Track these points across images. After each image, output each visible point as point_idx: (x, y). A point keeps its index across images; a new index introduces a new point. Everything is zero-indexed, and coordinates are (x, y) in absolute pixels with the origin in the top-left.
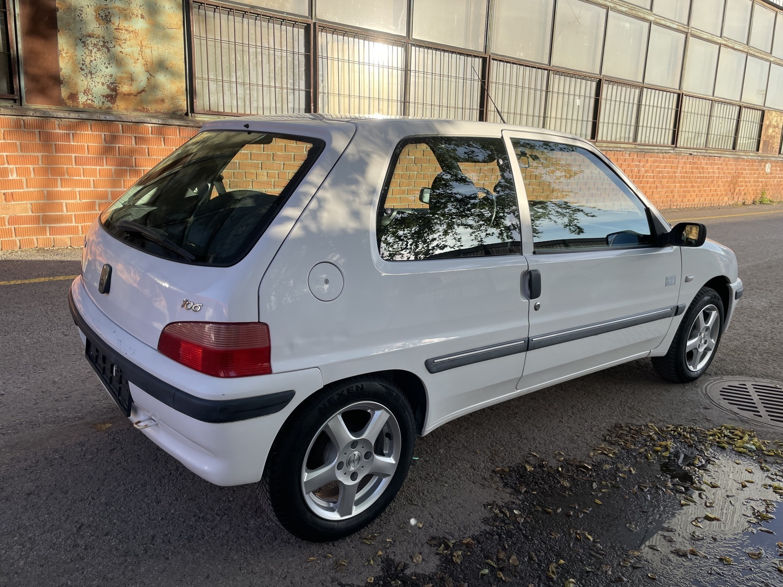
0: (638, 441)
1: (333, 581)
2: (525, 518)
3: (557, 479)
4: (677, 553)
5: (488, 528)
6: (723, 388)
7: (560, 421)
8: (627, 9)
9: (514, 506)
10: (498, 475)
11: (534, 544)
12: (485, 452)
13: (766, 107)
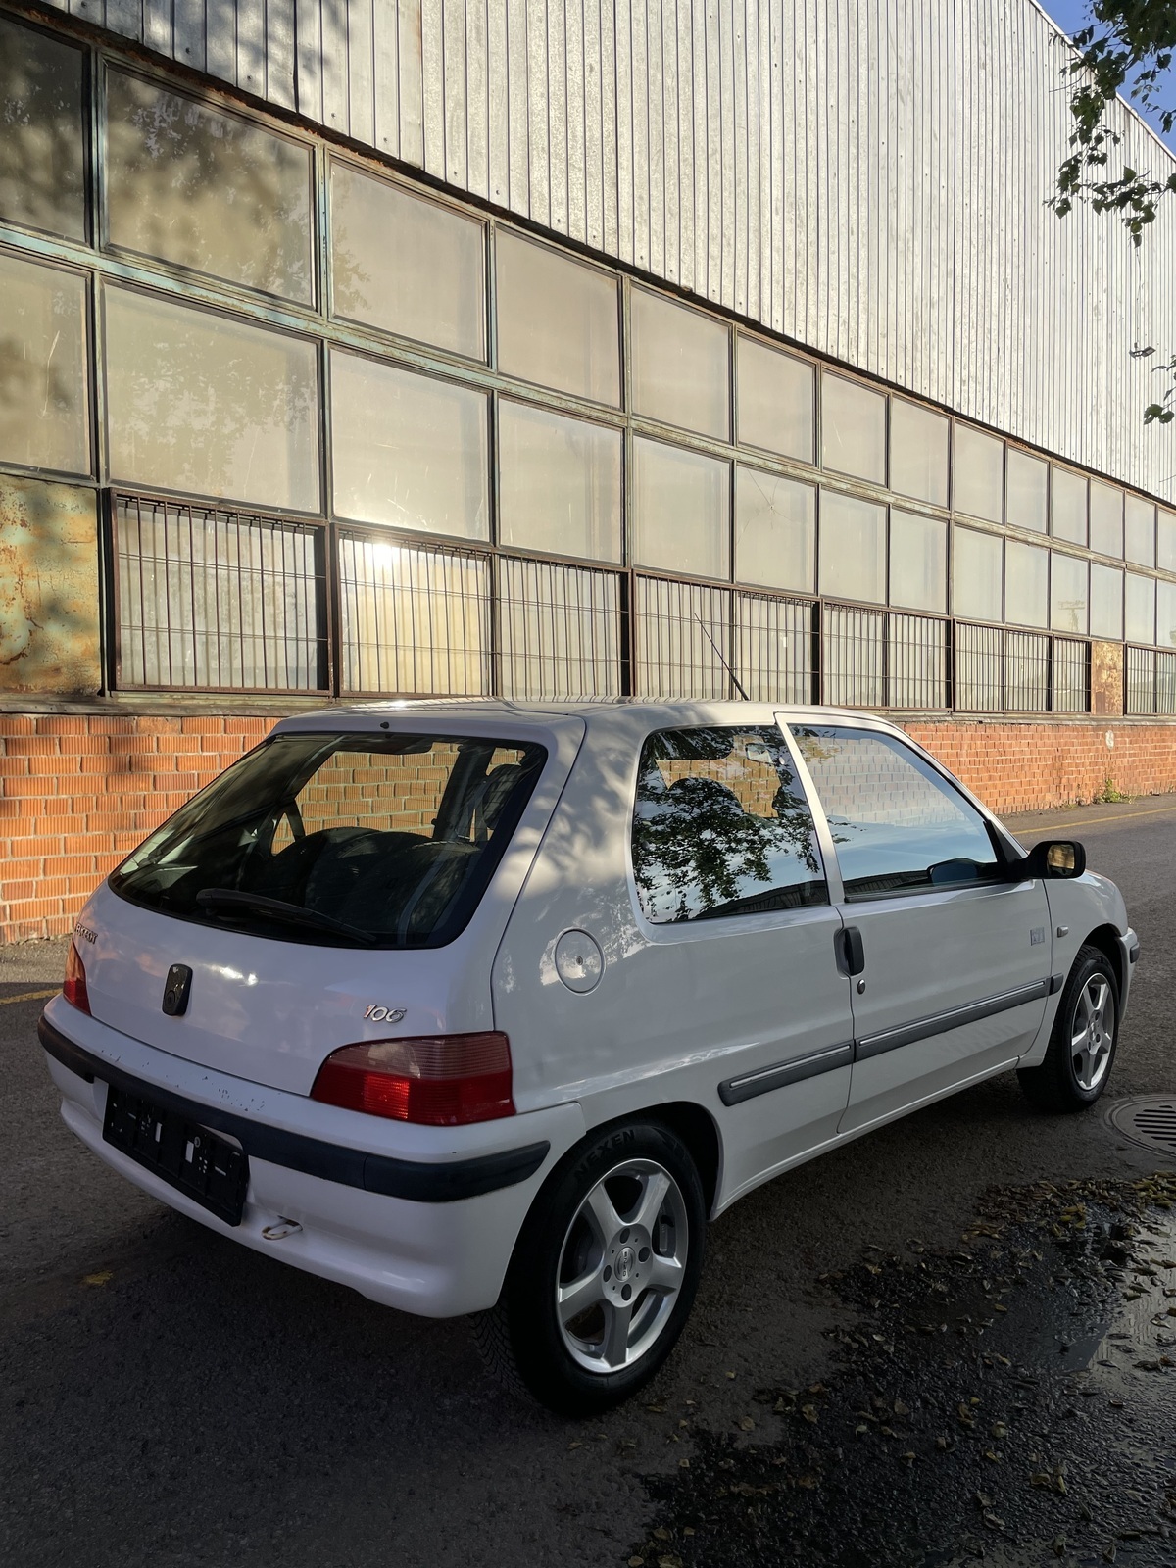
0: (1031, 1211)
1: (623, 1474)
2: (895, 1346)
3: (924, 1282)
4: (1143, 1366)
5: (842, 1367)
6: (1137, 1115)
7: (898, 1191)
8: (849, 486)
9: (871, 1329)
10: (828, 1285)
11: (923, 1380)
12: (792, 1253)
13: (1092, 636)
